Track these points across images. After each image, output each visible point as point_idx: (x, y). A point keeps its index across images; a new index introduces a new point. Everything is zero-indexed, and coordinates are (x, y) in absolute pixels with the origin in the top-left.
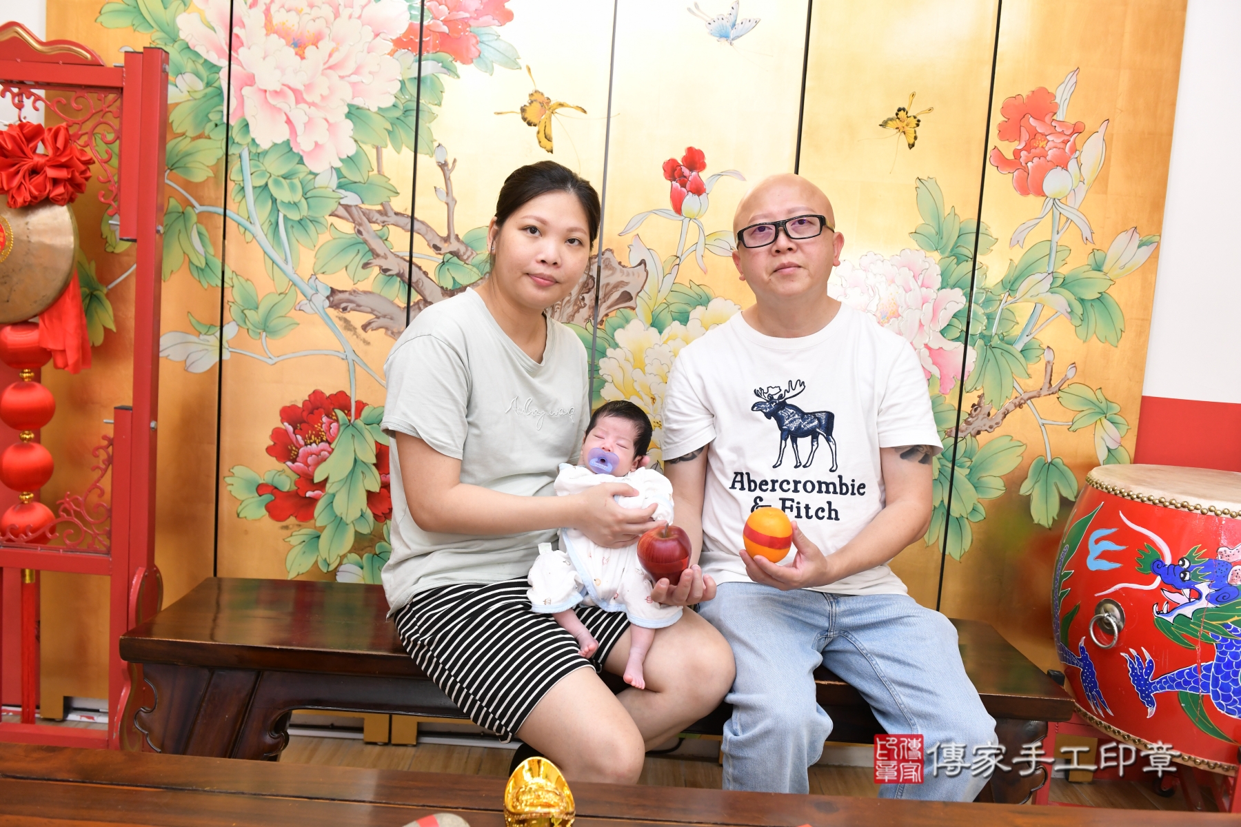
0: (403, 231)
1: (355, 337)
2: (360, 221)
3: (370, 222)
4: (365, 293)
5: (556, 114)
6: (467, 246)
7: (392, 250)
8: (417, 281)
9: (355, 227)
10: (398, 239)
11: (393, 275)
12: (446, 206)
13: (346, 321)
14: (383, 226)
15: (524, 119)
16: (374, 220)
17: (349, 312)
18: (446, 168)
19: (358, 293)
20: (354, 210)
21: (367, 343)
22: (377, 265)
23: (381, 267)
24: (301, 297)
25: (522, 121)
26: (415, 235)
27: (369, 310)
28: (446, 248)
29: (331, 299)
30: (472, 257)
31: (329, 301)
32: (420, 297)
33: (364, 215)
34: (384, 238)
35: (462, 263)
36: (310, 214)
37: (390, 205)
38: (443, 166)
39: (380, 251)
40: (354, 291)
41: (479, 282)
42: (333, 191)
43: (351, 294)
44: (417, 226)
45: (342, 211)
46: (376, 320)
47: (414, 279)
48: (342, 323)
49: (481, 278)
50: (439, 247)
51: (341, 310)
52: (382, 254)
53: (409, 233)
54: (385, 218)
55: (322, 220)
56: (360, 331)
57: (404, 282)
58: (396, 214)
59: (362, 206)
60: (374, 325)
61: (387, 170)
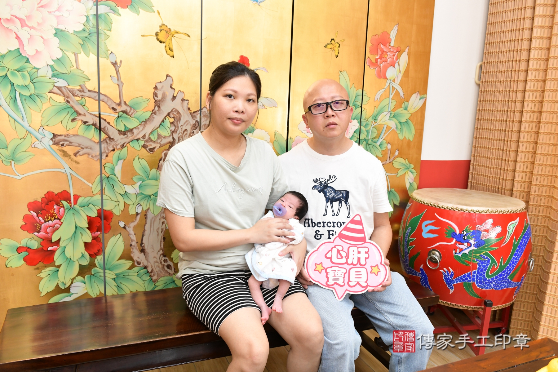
0: (94, 100)
1: (70, 160)
2: (67, 95)
3: (74, 95)
4: (74, 135)
5: (174, 37)
6: (131, 107)
7: (88, 111)
8: (104, 127)
9: (65, 99)
10: (92, 106)
11: (90, 125)
12: (118, 86)
13: (64, 151)
14: (82, 98)
15: (158, 39)
16: (76, 94)
17: (65, 146)
18: (116, 65)
19: (70, 136)
20: (64, 89)
21: (77, 163)
22: (80, 120)
23: (82, 121)
24: (34, 139)
25: (156, 40)
26: (101, 102)
27: (78, 145)
28: (119, 109)
29: (54, 140)
30: (134, 113)
31: (53, 141)
32: (106, 136)
33: (70, 92)
34: (83, 104)
35: (129, 117)
36: (36, 92)
37: (85, 86)
38: (115, 64)
39: (80, 112)
40: (68, 135)
41: (139, 126)
42: (50, 78)
43: (65, 136)
44: (102, 97)
45: (56, 90)
46: (82, 150)
47: (102, 126)
48: (61, 153)
49: (140, 124)
50: (115, 109)
51: (60, 146)
52: (83, 113)
53: (97, 102)
54: (83, 94)
55: (44, 95)
56: (73, 156)
57: (96, 128)
58: (89, 91)
59: (68, 87)
60: (81, 153)
61: (82, 67)
